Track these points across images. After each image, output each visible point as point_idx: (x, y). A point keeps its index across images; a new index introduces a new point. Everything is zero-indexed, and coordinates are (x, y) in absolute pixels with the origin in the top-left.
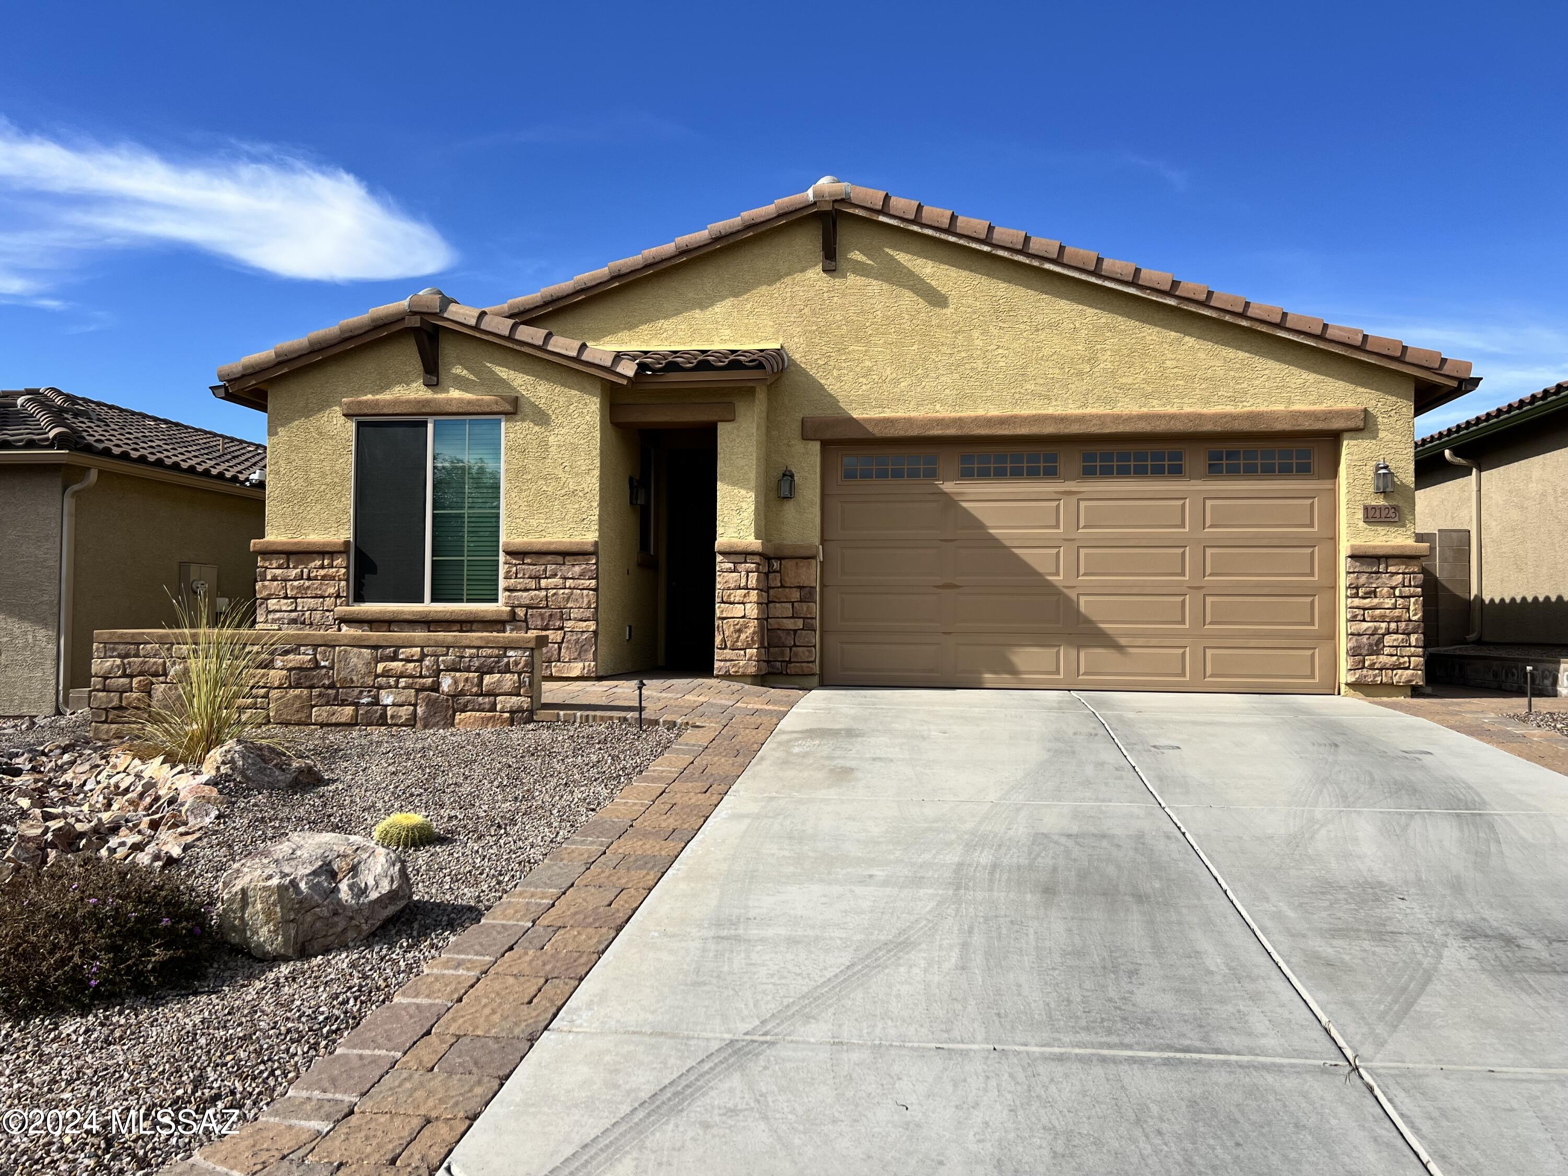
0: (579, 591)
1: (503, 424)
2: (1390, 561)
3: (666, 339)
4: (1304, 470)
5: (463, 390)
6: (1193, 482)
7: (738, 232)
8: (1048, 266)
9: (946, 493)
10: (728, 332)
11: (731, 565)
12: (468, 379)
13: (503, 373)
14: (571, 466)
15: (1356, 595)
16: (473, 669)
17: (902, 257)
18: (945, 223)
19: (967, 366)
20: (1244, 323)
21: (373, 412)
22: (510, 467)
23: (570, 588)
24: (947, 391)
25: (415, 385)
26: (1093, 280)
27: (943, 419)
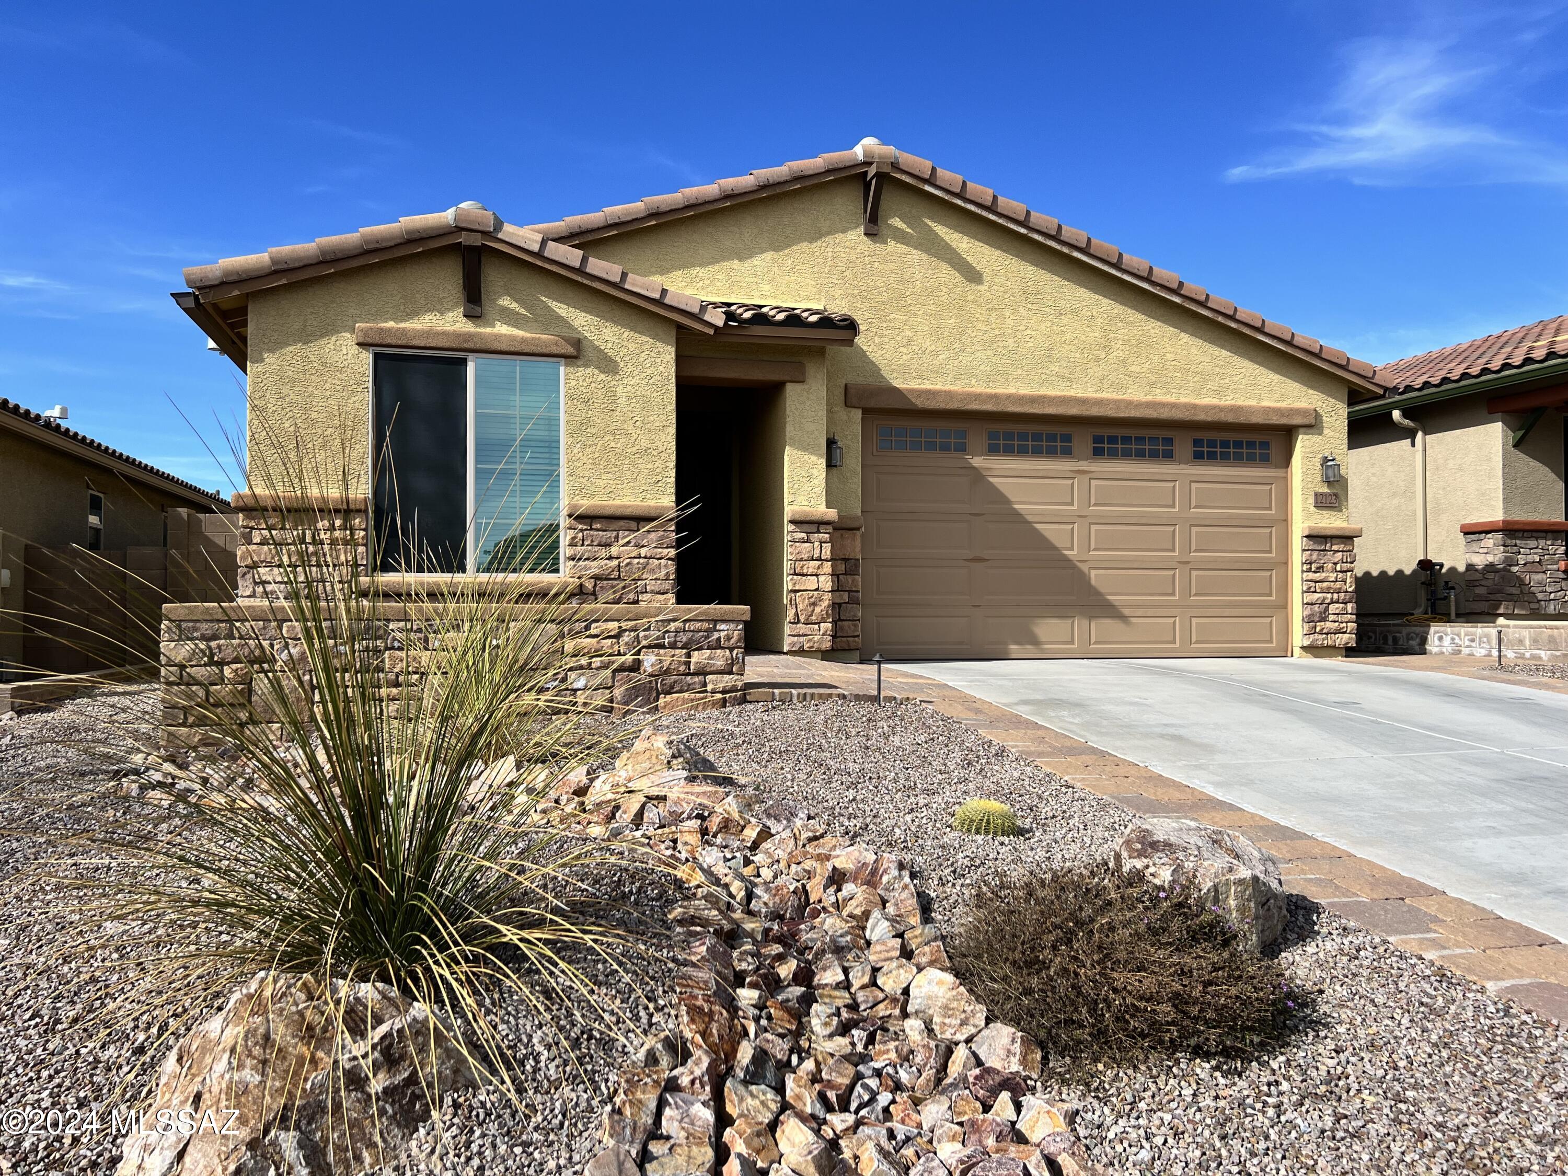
0: (656, 562)
1: (562, 369)
2: (1334, 541)
3: (703, 288)
4: (1265, 460)
5: (513, 326)
6: (1182, 466)
7: (786, 182)
8: (1076, 254)
9: (975, 468)
10: (767, 287)
11: (804, 535)
12: (518, 313)
13: (561, 309)
14: (643, 422)
15: (1309, 570)
16: (679, 645)
17: (941, 230)
18: (988, 201)
19: (1000, 344)
20: (1233, 325)
21: (399, 343)
22: (573, 418)
23: (645, 557)
24: (982, 367)
25: (451, 315)
26: (1114, 272)
27: (980, 395)
